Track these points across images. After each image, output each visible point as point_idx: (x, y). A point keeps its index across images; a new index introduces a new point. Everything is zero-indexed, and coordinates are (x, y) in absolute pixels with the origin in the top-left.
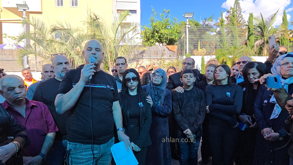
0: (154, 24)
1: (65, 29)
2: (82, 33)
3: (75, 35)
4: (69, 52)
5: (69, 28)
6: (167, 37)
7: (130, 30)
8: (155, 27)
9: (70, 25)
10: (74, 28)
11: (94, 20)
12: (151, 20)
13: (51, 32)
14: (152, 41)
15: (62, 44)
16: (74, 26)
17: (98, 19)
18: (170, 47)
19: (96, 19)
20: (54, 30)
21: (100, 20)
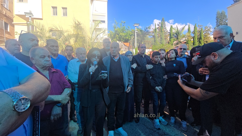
1: (59, 31)
2: (70, 33)
3: (66, 34)
6: (124, 38)
7: (101, 33)
8: (116, 31)
11: (78, 25)
13: (49, 32)
16: (65, 29)
18: (125, 44)
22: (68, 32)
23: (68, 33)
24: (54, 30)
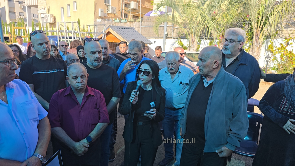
4: (204, 17)
15: (198, 7)
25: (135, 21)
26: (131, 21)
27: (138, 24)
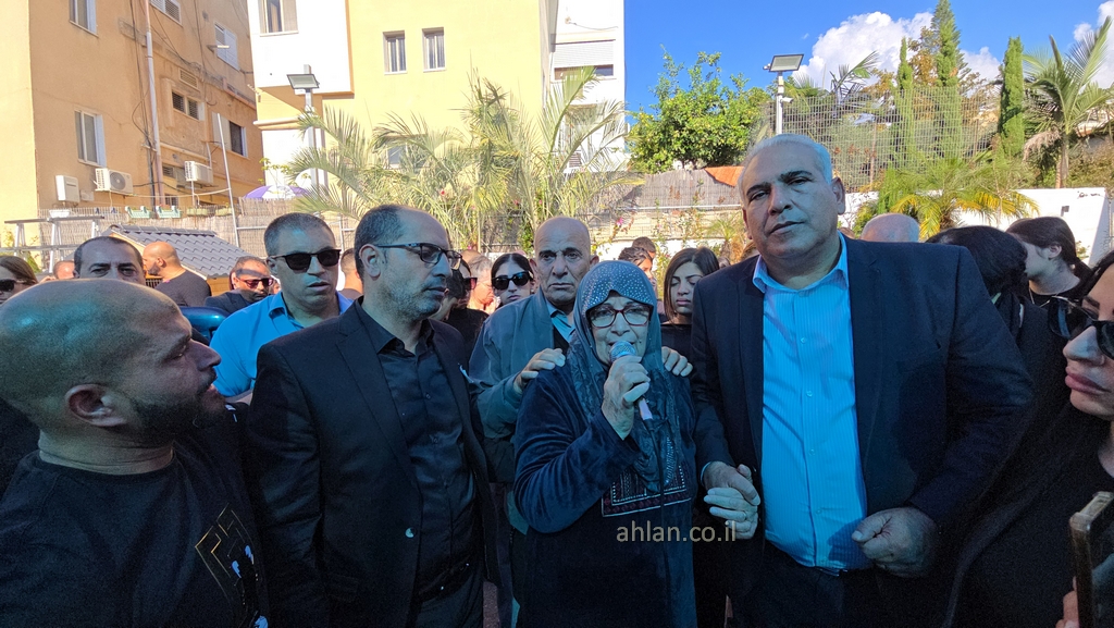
0: (669, 102)
1: (413, 137)
2: (457, 144)
3: (440, 151)
4: (424, 201)
5: (423, 132)
6: (711, 142)
7: (596, 126)
8: (672, 110)
9: (425, 124)
10: (436, 131)
11: (490, 104)
12: (657, 89)
13: (376, 147)
14: (662, 155)
15: (406, 178)
16: (435, 126)
17: (501, 97)
18: (719, 171)
19: (494, 98)
20: (384, 139)
21: (506, 102)
22: (451, 138)
23: (447, 143)
24: (395, 138)
25: (213, 215)
26: (199, 213)
27: (222, 221)
